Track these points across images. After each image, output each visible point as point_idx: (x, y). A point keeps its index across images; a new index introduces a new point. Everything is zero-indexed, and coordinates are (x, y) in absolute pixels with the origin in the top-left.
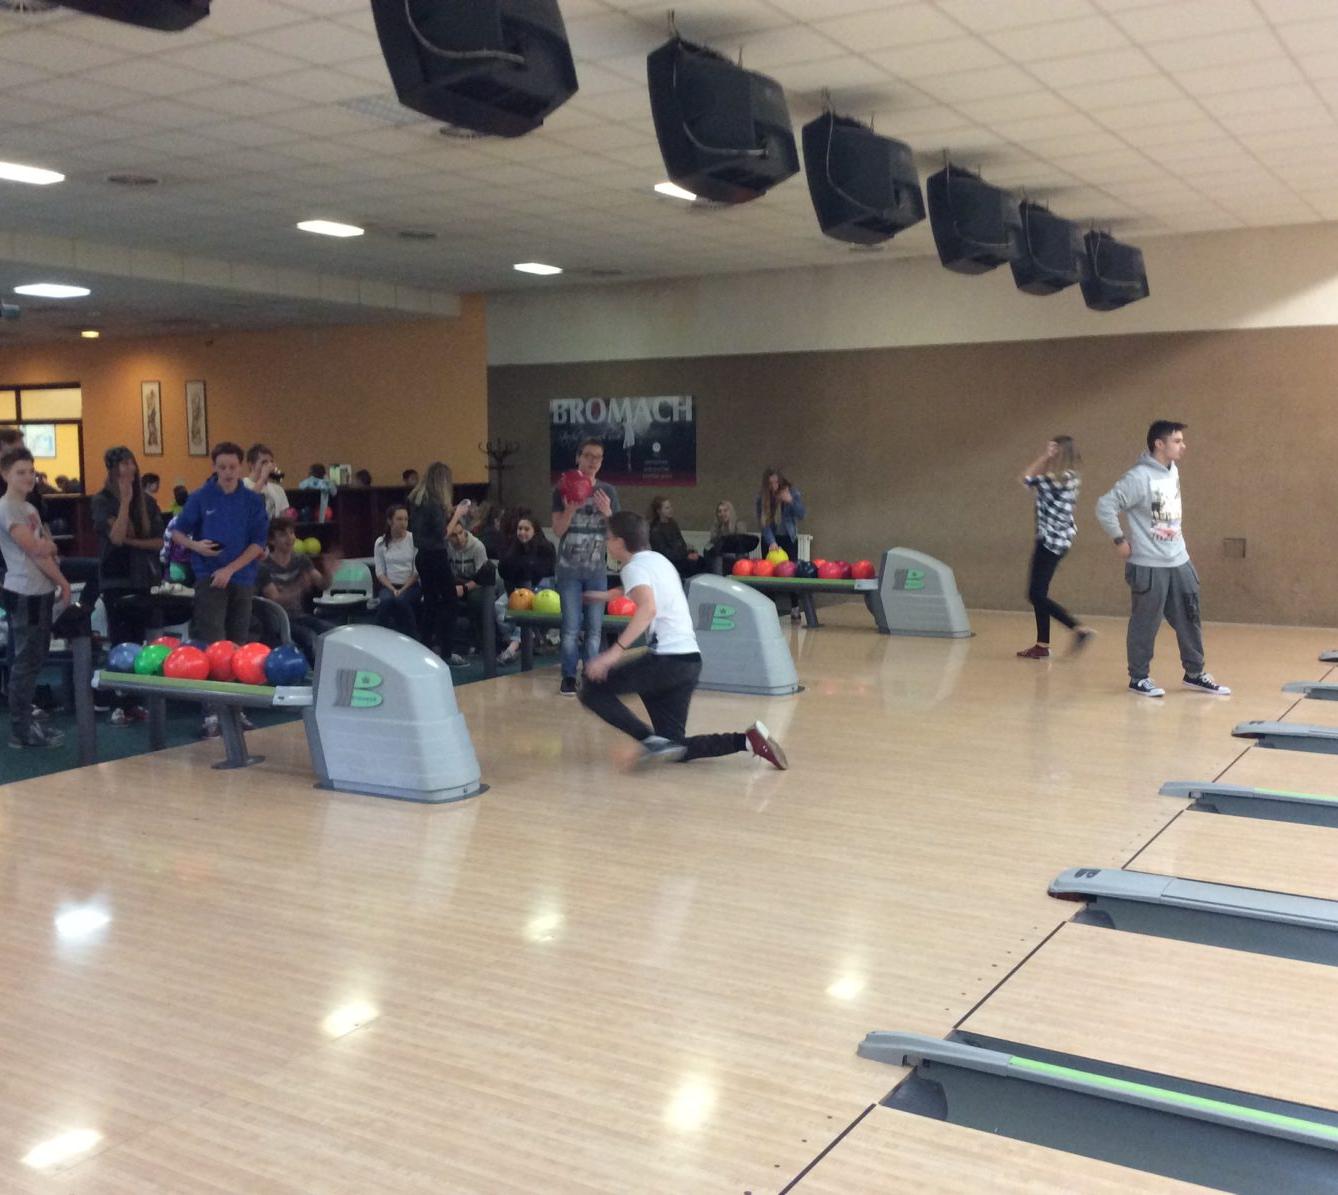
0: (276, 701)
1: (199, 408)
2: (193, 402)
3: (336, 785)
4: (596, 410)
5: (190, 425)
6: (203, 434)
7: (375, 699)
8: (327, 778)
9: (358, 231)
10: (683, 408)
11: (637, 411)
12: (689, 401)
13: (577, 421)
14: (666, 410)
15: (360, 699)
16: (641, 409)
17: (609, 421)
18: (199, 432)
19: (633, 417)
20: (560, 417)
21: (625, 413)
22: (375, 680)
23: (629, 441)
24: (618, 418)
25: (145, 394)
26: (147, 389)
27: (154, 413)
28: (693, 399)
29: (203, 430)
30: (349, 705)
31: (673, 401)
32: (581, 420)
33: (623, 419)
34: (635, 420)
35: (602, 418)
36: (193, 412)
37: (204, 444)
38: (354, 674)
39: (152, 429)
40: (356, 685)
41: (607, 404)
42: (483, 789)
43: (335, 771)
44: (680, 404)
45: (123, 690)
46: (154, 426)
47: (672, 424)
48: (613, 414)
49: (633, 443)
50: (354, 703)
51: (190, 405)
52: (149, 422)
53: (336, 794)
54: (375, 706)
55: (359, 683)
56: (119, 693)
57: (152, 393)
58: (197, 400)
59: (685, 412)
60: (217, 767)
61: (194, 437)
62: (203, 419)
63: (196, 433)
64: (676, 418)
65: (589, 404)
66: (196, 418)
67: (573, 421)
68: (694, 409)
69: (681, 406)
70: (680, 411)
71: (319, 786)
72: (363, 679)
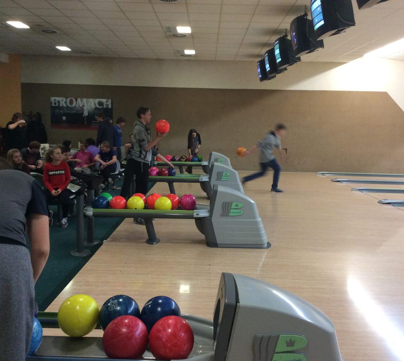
0: (195, 216)
3: (219, 246)
4: (71, 102)
7: (240, 212)
8: (216, 243)
10: (108, 103)
11: (89, 104)
12: (110, 101)
13: (63, 105)
14: (100, 104)
15: (233, 213)
16: (90, 103)
17: (77, 106)
19: (87, 105)
20: (55, 104)
21: (84, 104)
22: (240, 205)
23: (86, 114)
24: (81, 105)
28: (112, 100)
30: (228, 215)
31: (104, 100)
32: (65, 105)
33: (83, 106)
34: (88, 107)
35: (74, 105)
38: (232, 203)
40: (232, 208)
41: (76, 100)
44: (106, 102)
47: (103, 108)
48: (79, 104)
49: (87, 115)
54: (240, 215)
59: (108, 105)
64: (105, 107)
65: (68, 100)
67: (61, 105)
68: (112, 103)
69: (107, 103)
70: (106, 104)
72: (235, 205)
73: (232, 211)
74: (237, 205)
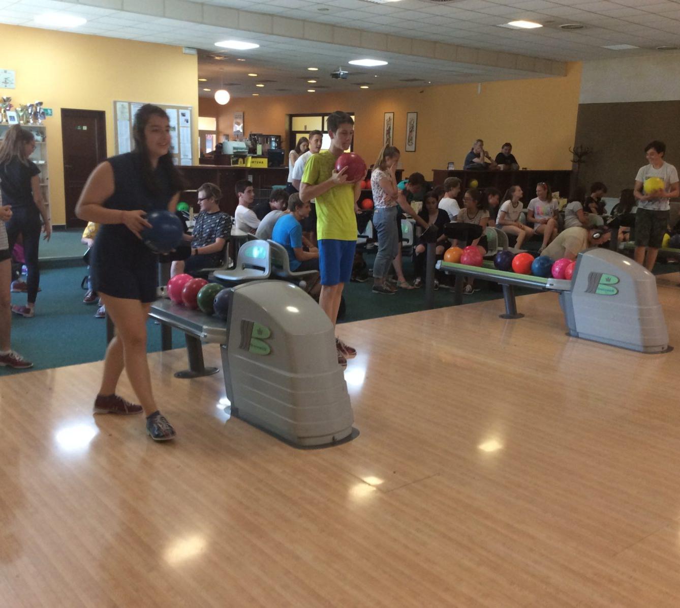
0: (548, 286)
1: (413, 128)
2: (410, 123)
3: (580, 335)
5: (408, 135)
6: (414, 142)
7: (613, 291)
8: (575, 330)
9: (539, 26)
15: (602, 289)
18: (411, 140)
22: (614, 280)
25: (386, 119)
26: (388, 116)
27: (390, 128)
29: (414, 138)
30: (595, 292)
36: (410, 128)
37: (414, 146)
38: (601, 275)
39: (388, 137)
40: (600, 282)
42: (670, 349)
43: (580, 328)
45: (450, 271)
46: (389, 136)
50: (598, 291)
51: (408, 125)
52: (387, 134)
53: (580, 340)
54: (613, 295)
55: (603, 280)
56: (447, 273)
57: (390, 118)
58: (412, 123)
60: (502, 316)
61: (409, 142)
62: (414, 133)
63: (410, 140)
66: (411, 132)
71: (568, 334)
72: (606, 279)
73: (600, 286)
74: (608, 280)
